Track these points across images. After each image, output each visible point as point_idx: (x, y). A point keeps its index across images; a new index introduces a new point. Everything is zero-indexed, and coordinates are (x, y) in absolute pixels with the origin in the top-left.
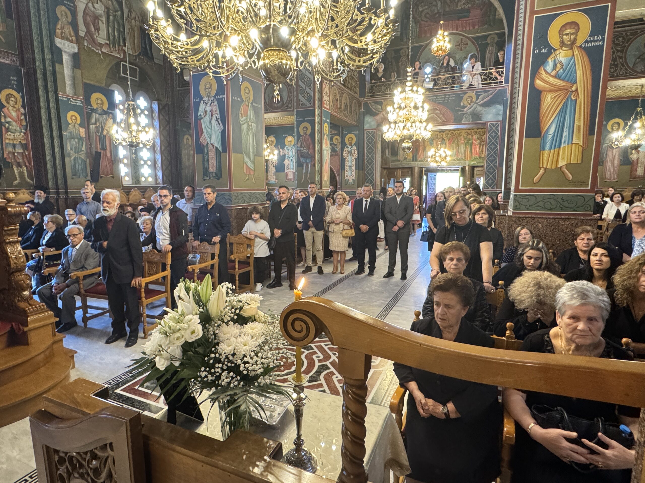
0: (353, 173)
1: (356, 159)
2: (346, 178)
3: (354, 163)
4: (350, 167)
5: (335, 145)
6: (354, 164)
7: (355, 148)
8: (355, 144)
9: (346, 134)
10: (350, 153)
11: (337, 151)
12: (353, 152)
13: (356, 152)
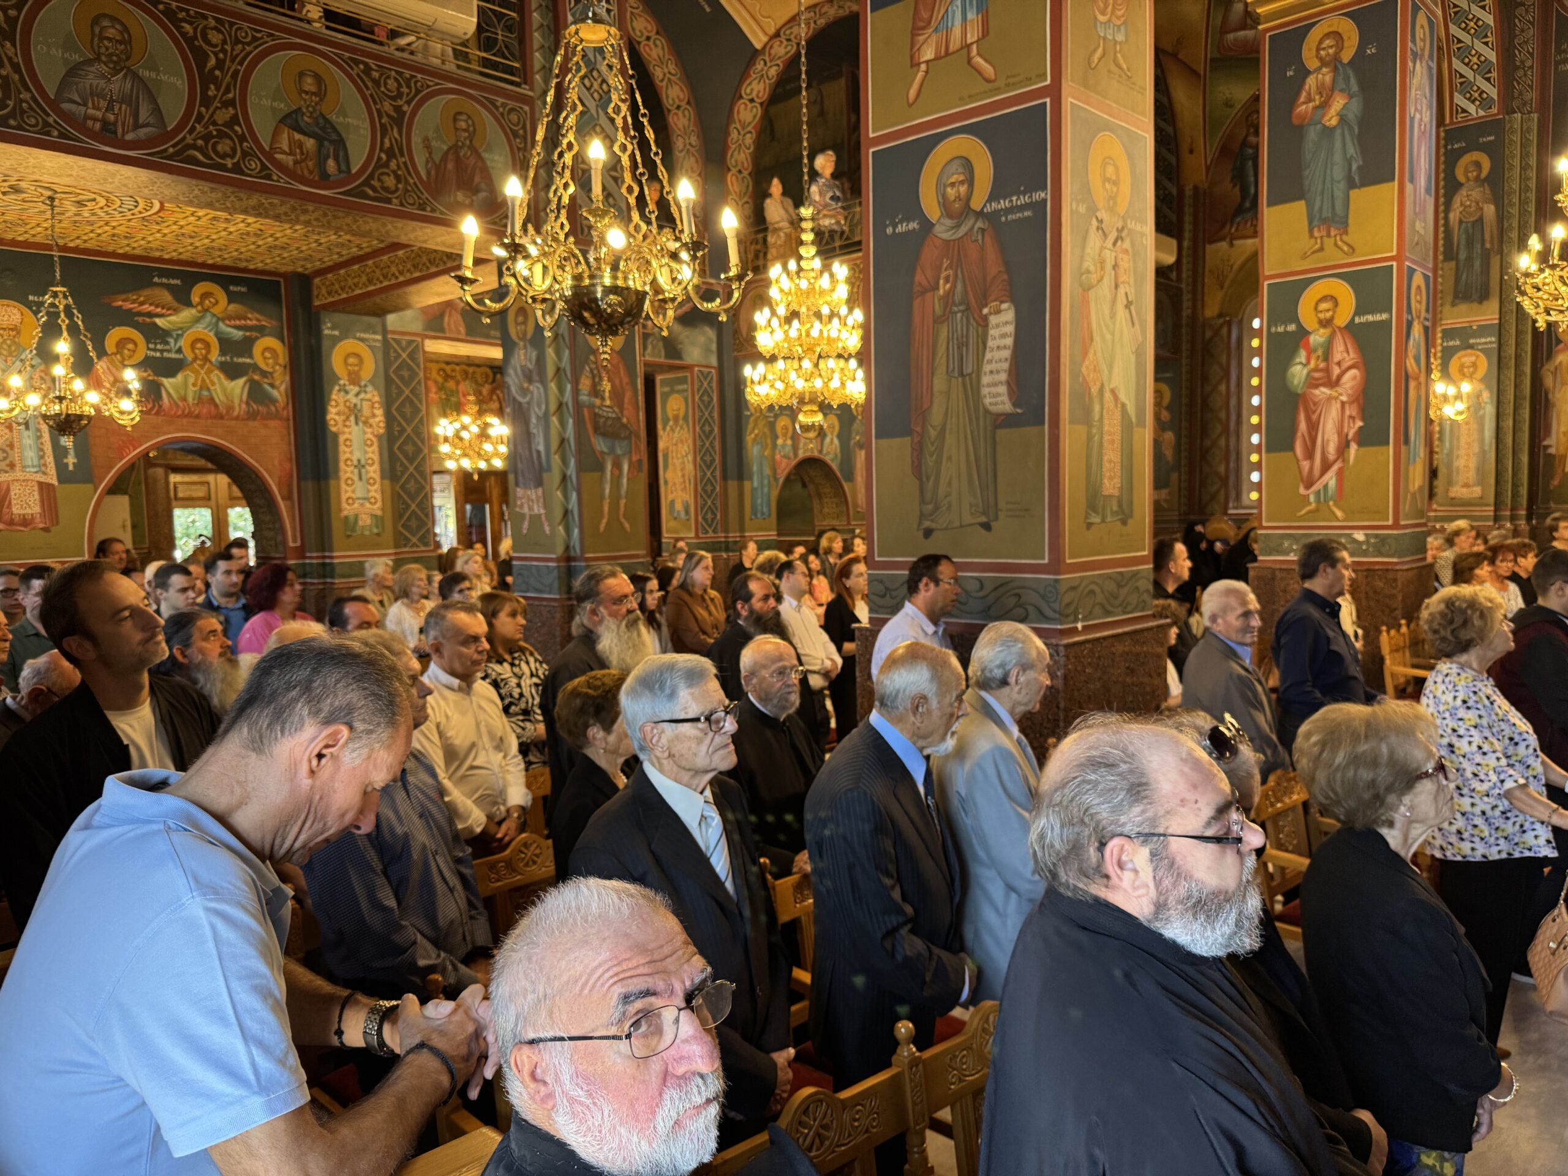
0: (375, 492)
1: (379, 437)
2: (347, 510)
3: (373, 453)
4: (360, 466)
5: (264, 374)
6: (376, 457)
7: (373, 395)
8: (372, 381)
9: (336, 340)
10: (355, 412)
11: (274, 401)
12: (366, 411)
13: (379, 412)
